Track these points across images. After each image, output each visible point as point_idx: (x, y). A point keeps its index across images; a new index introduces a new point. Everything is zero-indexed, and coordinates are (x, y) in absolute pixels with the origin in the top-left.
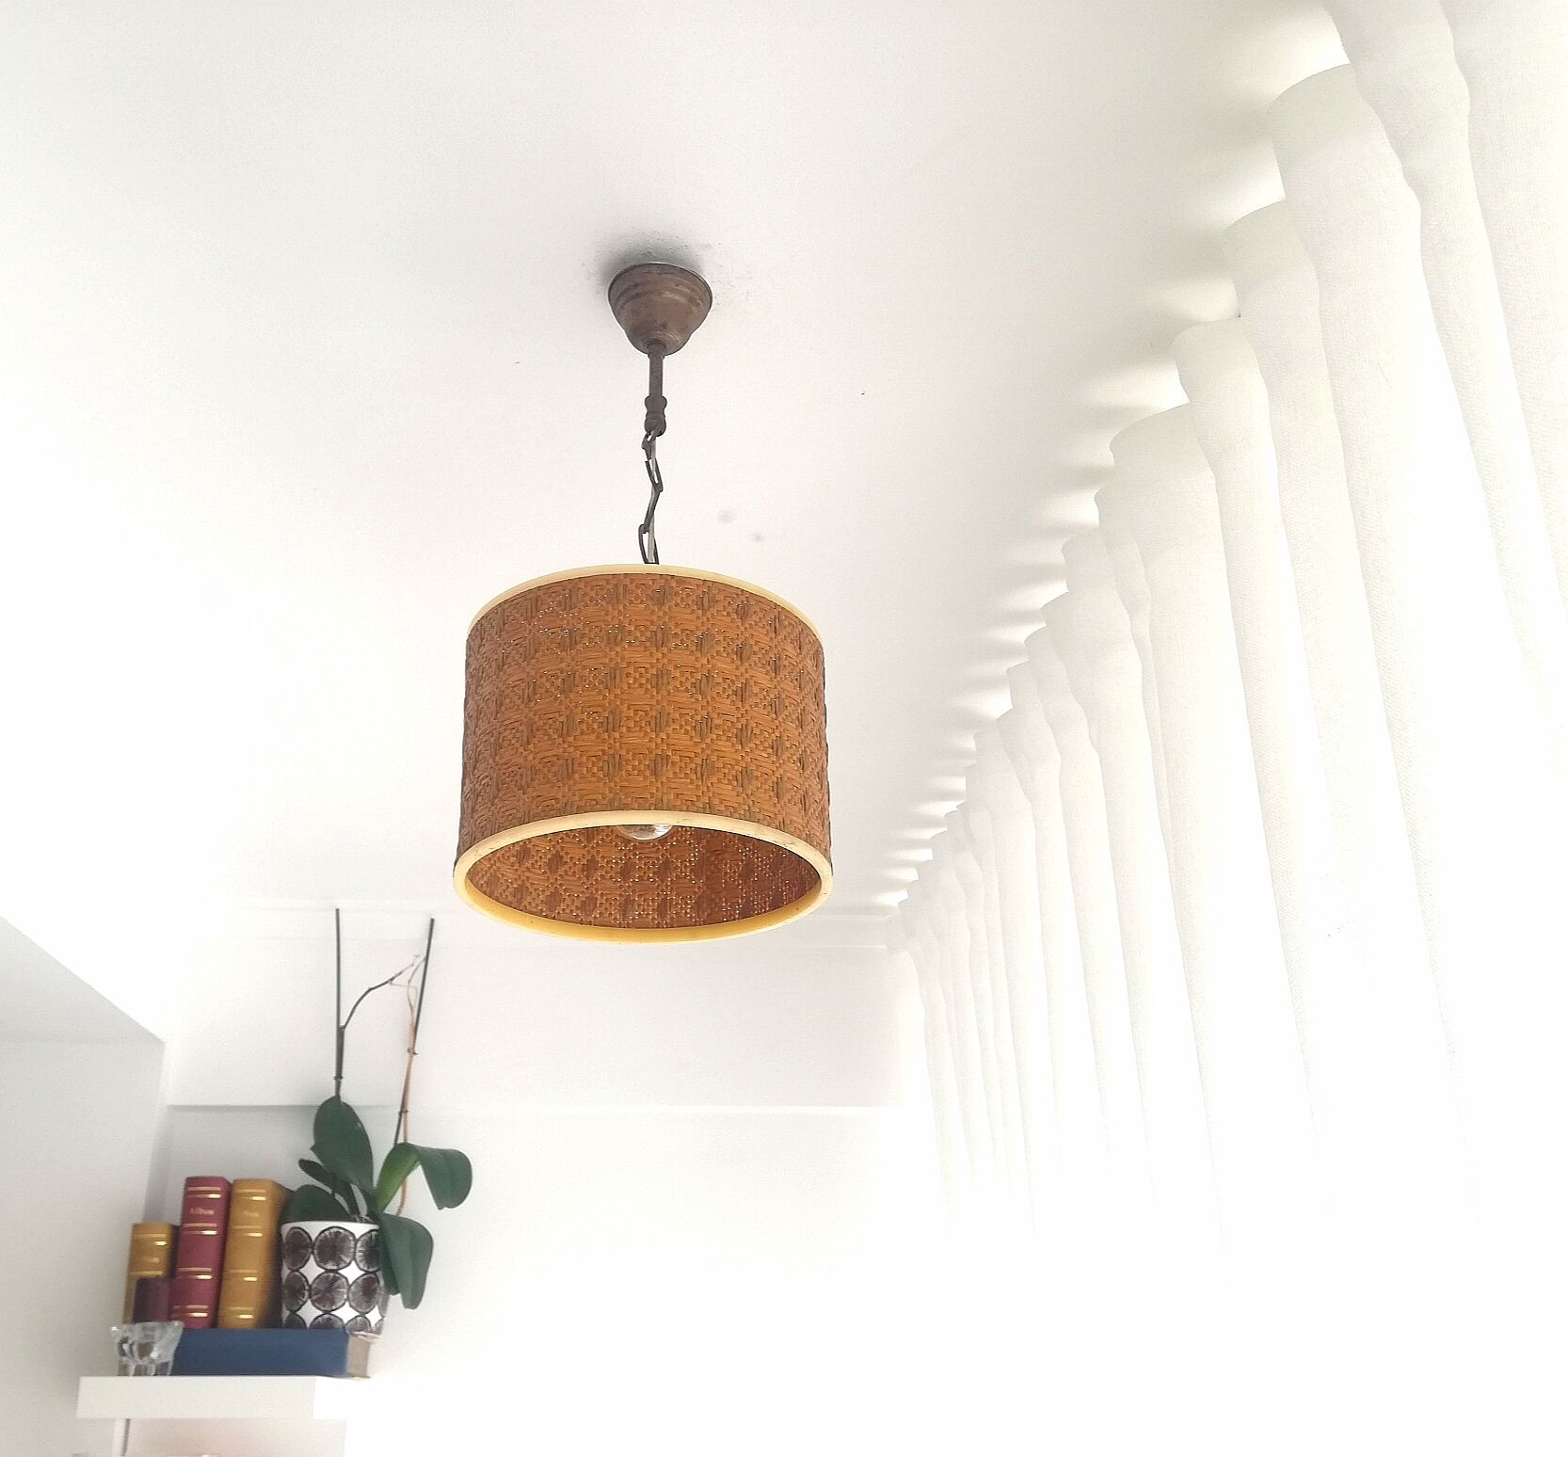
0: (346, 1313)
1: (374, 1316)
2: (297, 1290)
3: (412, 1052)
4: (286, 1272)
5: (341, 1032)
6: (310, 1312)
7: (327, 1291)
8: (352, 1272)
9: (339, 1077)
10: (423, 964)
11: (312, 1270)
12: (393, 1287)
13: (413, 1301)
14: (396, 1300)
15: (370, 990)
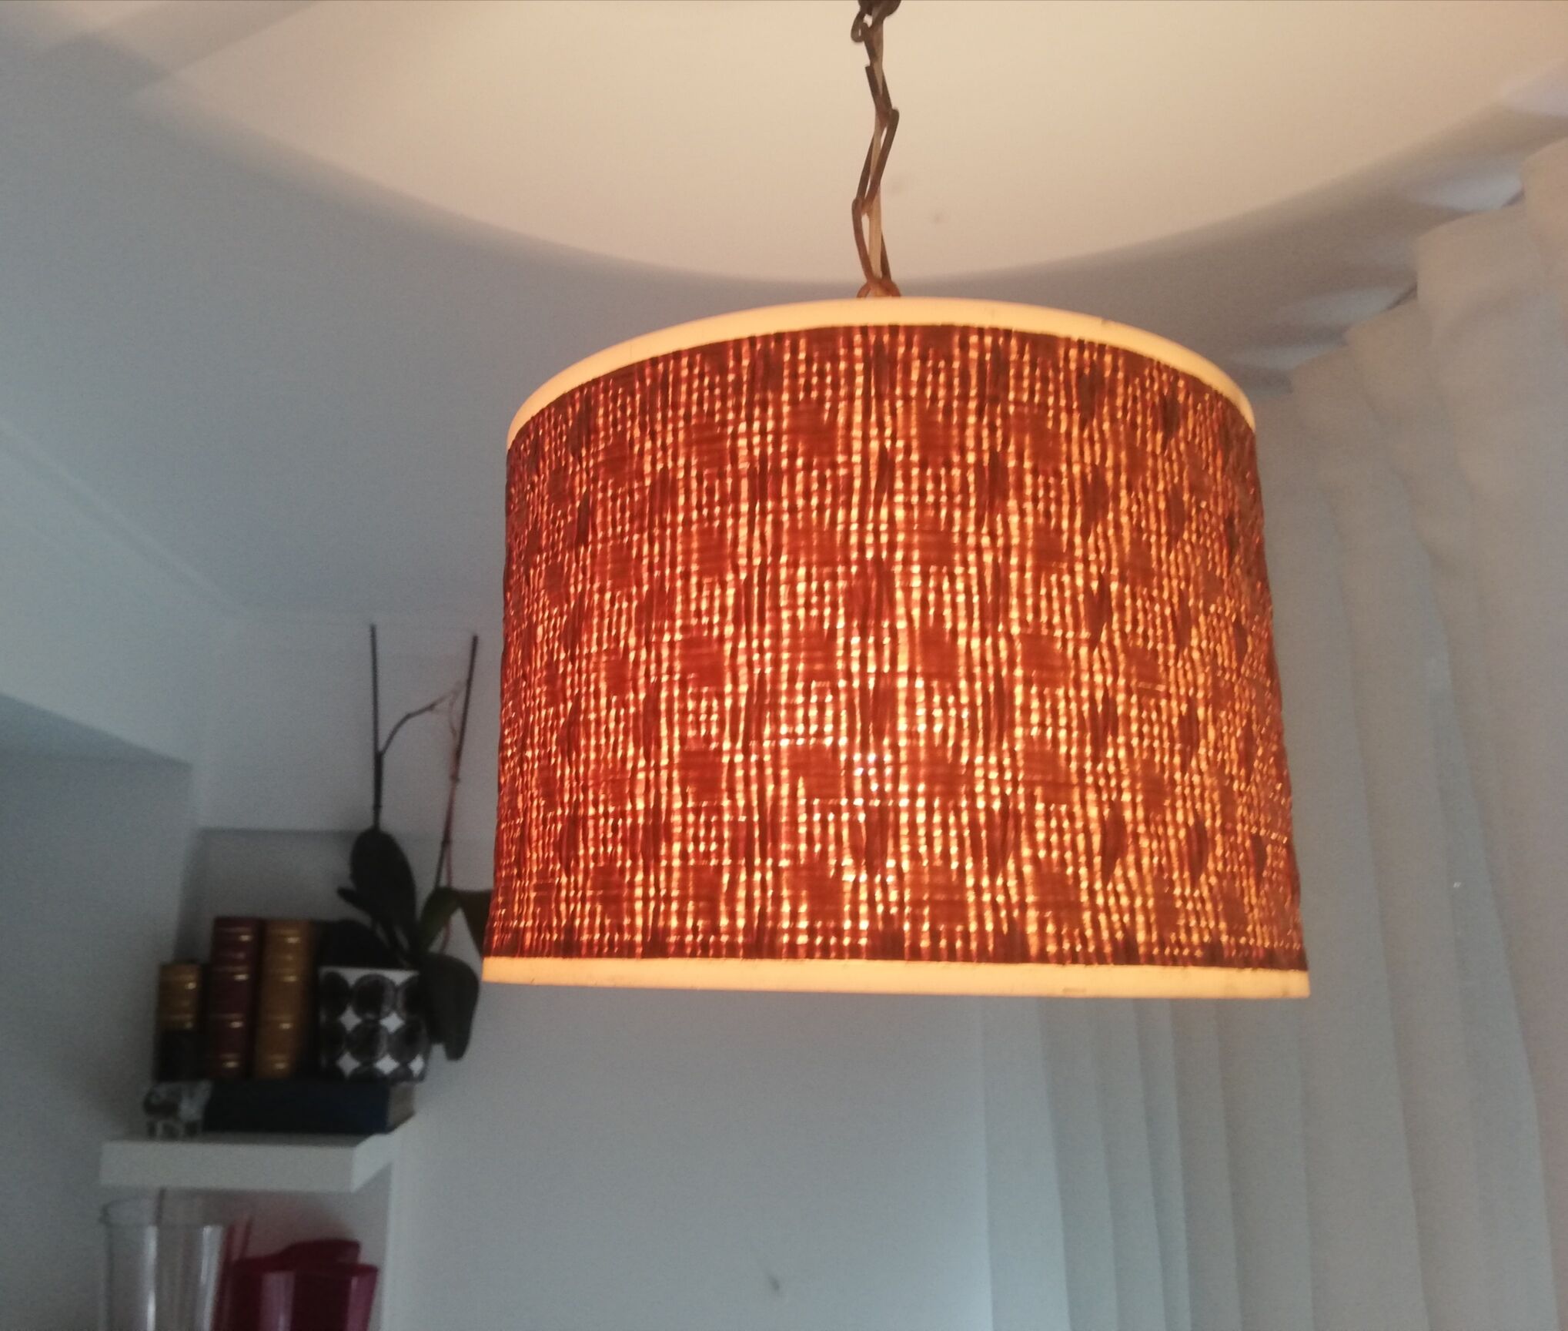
0: (387, 1065)
1: (417, 1065)
2: (335, 1039)
3: (455, 778)
4: (323, 1017)
5: (378, 759)
6: (348, 1063)
7: (367, 1042)
8: (392, 1022)
9: (377, 806)
10: (464, 689)
11: (350, 1020)
12: (436, 1036)
13: (457, 1049)
14: (438, 1051)
15: (408, 716)
